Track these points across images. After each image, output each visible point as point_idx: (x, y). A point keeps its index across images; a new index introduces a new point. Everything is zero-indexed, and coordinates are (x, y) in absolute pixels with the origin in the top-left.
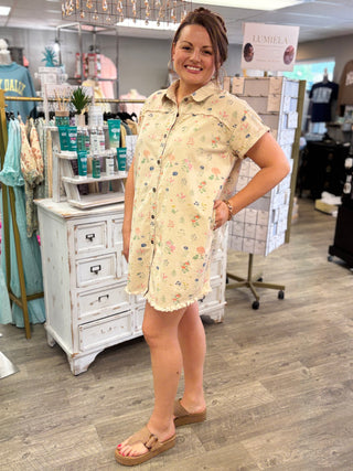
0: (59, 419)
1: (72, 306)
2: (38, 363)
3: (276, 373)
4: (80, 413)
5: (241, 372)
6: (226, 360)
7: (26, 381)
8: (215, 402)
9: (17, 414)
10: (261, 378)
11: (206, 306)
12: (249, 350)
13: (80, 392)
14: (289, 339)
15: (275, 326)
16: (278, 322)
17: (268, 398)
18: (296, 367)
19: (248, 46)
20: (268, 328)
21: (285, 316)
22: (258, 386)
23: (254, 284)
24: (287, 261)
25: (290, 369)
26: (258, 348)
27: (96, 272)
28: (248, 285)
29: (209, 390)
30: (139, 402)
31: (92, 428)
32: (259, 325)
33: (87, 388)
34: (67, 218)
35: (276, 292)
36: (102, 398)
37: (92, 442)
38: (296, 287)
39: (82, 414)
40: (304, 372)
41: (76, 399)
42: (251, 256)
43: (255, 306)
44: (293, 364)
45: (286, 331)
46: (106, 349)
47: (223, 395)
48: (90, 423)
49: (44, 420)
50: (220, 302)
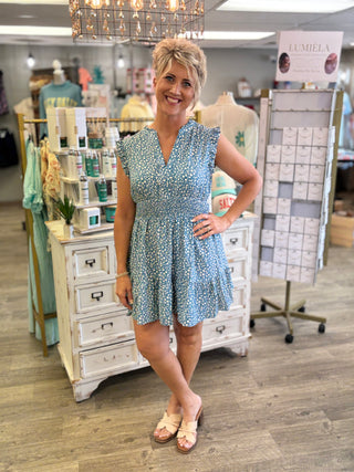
0: (47, 449)
1: (71, 333)
2: (46, 385)
3: (290, 423)
4: (69, 446)
5: (251, 417)
6: (238, 401)
7: (30, 404)
8: (212, 450)
9: (9, 438)
10: (273, 427)
11: (227, 338)
12: (267, 391)
13: (77, 421)
14: (318, 382)
15: (306, 365)
16: (310, 360)
17: (274, 453)
18: (316, 418)
19: (284, 56)
20: (297, 366)
21: (321, 353)
22: (266, 436)
23: (292, 315)
24: (340, 288)
25: (310, 420)
26: (278, 390)
27: (98, 299)
28: (284, 315)
29: (209, 435)
30: (131, 440)
31: (75, 465)
32: (288, 362)
33: (84, 418)
34: (63, 244)
35: (316, 325)
36: (96, 430)
38: (343, 319)
39: (71, 447)
40: (326, 425)
41: (70, 429)
42: (289, 283)
43: (289, 340)
44: (315, 414)
45: (316, 372)
46: (110, 378)
47: (224, 442)
48: (75, 459)
49: (32, 449)
50: (244, 334)
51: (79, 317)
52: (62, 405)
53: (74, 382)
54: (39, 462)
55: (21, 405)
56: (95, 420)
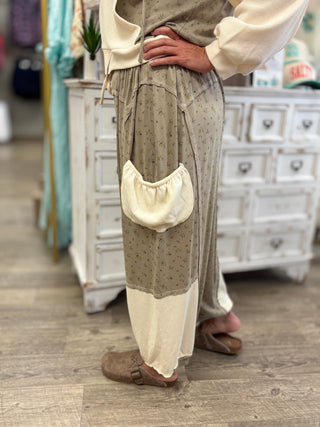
1: (88, 217)
4: (72, 364)
6: (304, 331)
7: (28, 310)
8: (275, 391)
11: (283, 256)
13: (86, 335)
29: (268, 370)
31: (78, 390)
33: (95, 332)
37: (69, 410)
39: (74, 366)
41: (76, 344)
47: (291, 382)
48: (79, 381)
49: (22, 362)
50: (304, 253)
51: (99, 196)
52: (68, 316)
53: (85, 285)
54: (31, 380)
55: (17, 310)
56: (110, 337)
